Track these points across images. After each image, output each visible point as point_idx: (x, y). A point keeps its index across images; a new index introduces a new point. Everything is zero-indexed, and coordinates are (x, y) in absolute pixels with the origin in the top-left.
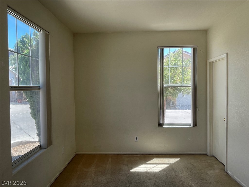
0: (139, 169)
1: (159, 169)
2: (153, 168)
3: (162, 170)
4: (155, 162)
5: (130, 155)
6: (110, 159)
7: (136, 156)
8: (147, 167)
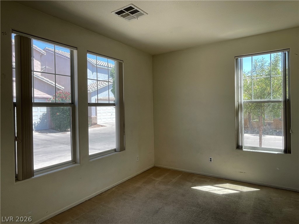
0: (201, 188)
1: (222, 193)
2: (218, 190)
3: (225, 194)
4: (225, 186)
5: (203, 176)
6: (180, 176)
7: (209, 178)
8: (211, 188)
